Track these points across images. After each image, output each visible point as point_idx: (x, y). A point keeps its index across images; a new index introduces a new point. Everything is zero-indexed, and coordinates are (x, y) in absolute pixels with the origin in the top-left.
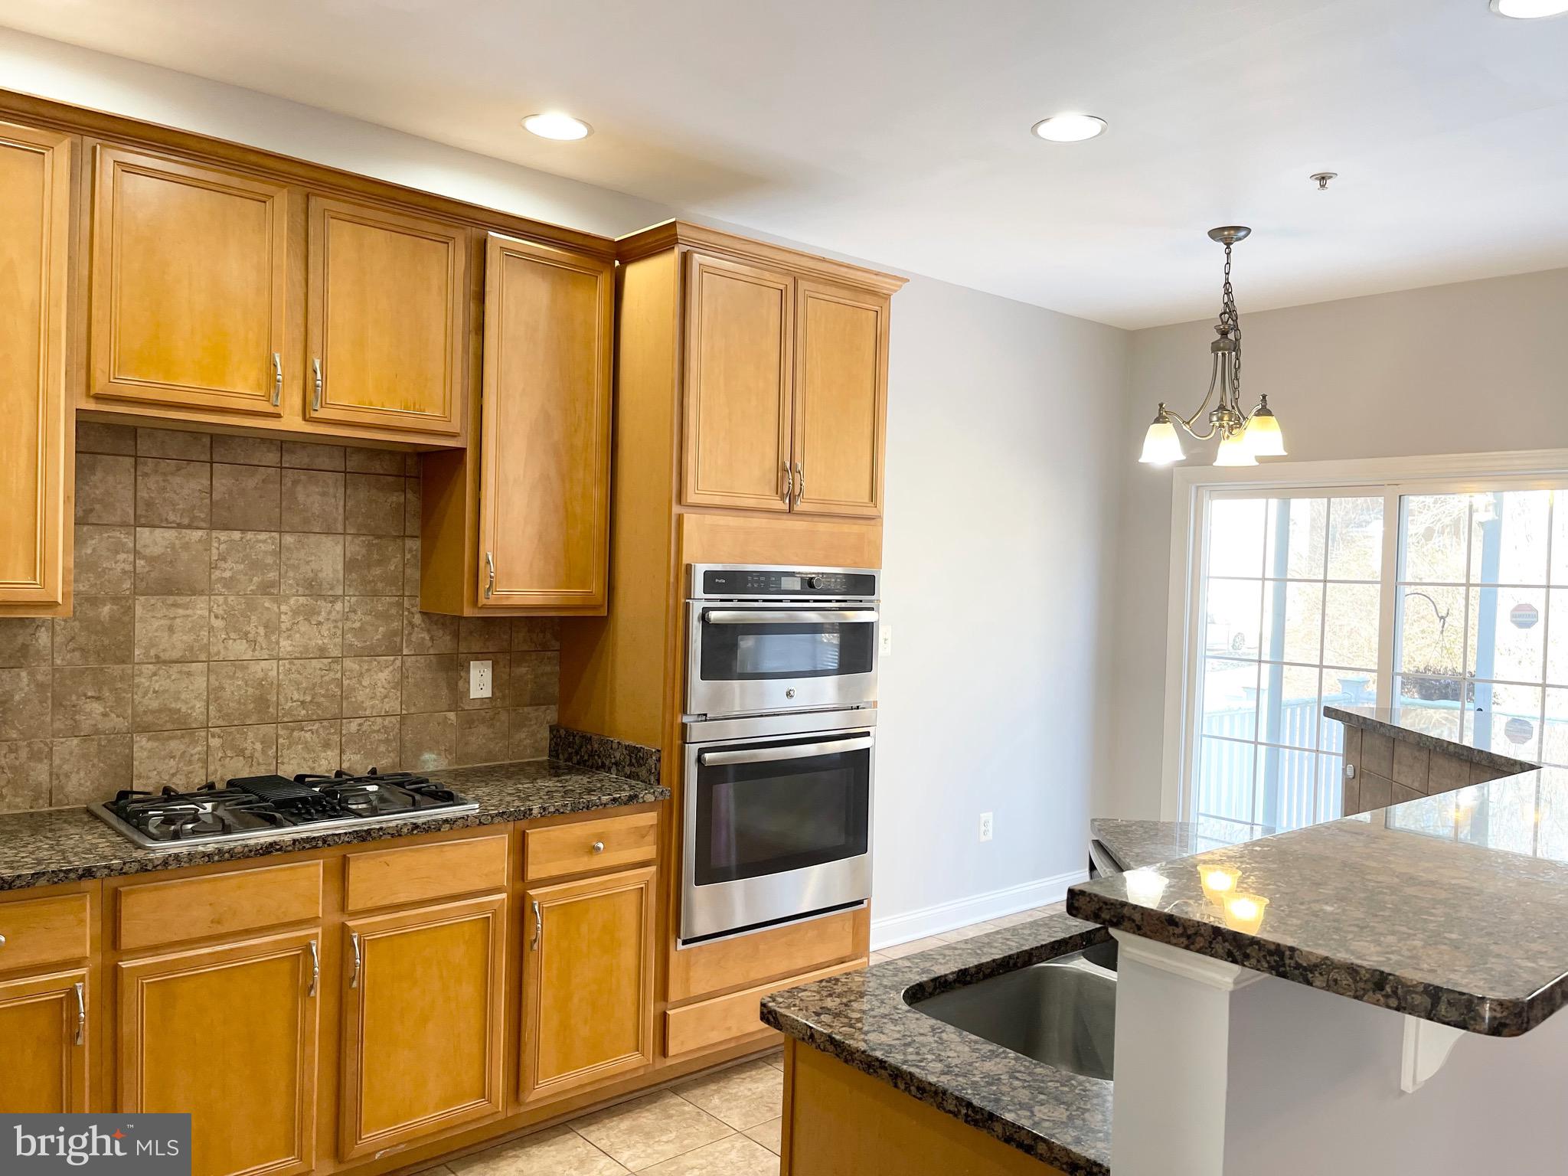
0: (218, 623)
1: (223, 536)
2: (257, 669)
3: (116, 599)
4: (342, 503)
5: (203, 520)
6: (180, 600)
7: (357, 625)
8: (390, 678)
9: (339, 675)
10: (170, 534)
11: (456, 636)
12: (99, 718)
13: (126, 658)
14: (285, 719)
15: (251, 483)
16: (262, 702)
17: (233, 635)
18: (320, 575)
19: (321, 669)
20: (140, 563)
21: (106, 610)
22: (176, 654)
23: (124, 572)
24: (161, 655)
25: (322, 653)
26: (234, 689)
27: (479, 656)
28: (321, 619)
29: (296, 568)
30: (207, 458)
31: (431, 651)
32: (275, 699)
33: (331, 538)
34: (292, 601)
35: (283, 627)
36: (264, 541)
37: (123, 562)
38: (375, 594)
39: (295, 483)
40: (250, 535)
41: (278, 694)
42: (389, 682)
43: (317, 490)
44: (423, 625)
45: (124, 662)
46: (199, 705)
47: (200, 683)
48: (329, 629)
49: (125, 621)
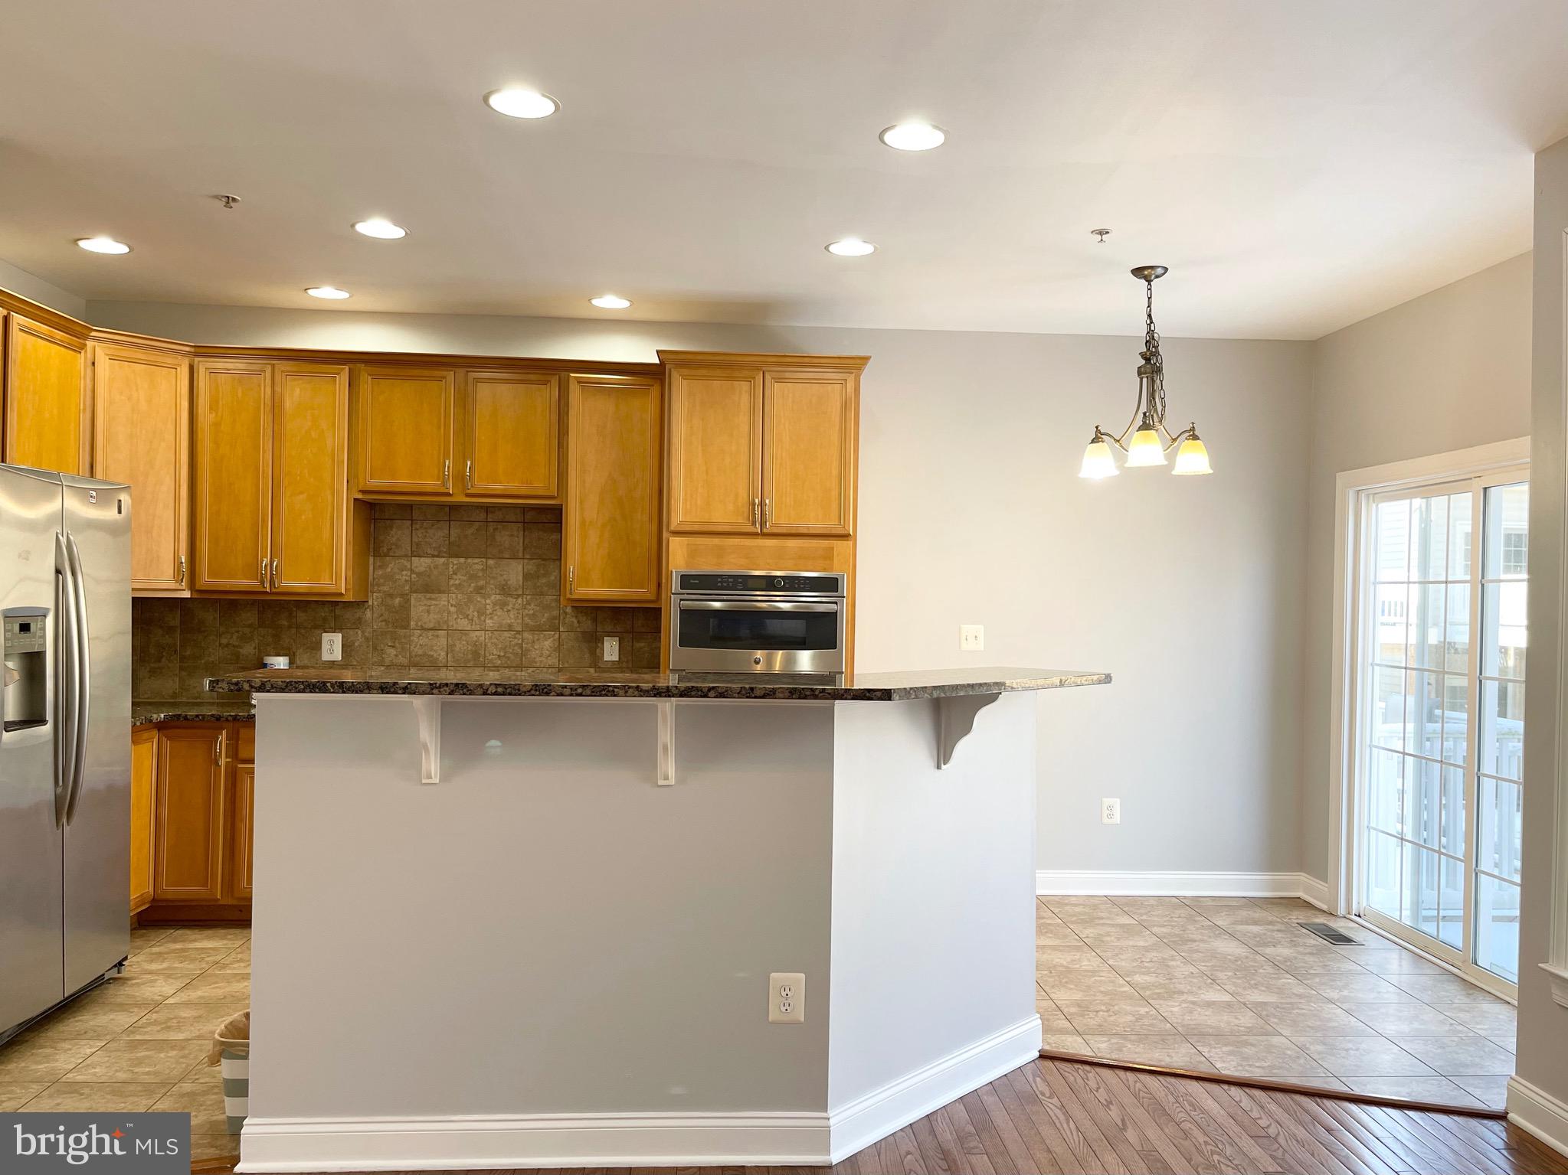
0: (453, 609)
1: (455, 561)
2: (474, 635)
3: (402, 595)
4: (522, 540)
5: (445, 552)
6: (433, 596)
7: (531, 612)
8: (551, 645)
9: (520, 642)
10: (428, 561)
11: (595, 620)
12: (394, 657)
13: (407, 627)
14: (489, 665)
15: (470, 532)
16: (476, 654)
17: (460, 616)
18: (509, 582)
19: (509, 637)
20: (414, 576)
21: (397, 601)
22: (431, 625)
23: (406, 581)
24: (423, 625)
25: (510, 628)
26: (460, 646)
27: (610, 634)
28: (509, 608)
29: (494, 578)
30: (447, 518)
31: (578, 630)
32: (483, 653)
33: (516, 561)
34: (493, 597)
35: (488, 612)
36: (477, 563)
37: (405, 575)
38: (542, 594)
39: (495, 529)
40: (469, 560)
41: (485, 650)
42: (551, 648)
43: (507, 533)
44: (573, 614)
45: (406, 629)
46: (443, 654)
47: (443, 641)
48: (514, 614)
49: (406, 607)
